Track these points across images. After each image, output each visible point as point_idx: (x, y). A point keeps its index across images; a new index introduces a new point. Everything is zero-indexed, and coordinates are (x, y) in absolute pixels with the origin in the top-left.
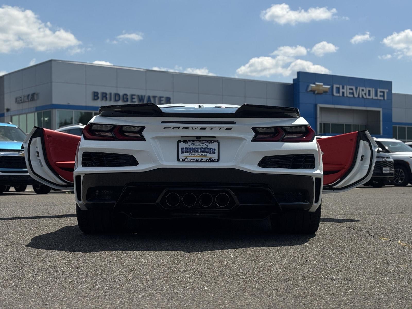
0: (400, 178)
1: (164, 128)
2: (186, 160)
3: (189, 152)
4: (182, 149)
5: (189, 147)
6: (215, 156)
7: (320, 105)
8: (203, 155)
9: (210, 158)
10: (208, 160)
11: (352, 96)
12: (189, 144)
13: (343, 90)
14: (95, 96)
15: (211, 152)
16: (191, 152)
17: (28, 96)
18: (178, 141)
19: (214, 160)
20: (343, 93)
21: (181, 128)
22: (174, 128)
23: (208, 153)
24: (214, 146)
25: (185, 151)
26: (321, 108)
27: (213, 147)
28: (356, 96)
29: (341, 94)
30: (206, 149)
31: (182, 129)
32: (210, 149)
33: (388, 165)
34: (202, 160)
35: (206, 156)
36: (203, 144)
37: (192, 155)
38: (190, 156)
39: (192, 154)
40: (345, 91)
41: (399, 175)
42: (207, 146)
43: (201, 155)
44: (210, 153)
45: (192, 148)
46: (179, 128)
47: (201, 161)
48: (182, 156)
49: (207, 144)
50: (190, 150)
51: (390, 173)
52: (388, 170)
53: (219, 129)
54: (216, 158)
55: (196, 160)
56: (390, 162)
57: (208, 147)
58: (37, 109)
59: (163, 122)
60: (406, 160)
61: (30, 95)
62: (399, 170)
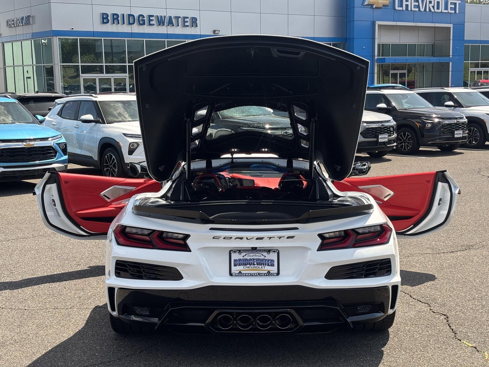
0: (474, 138)
1: (213, 238)
2: (240, 274)
3: (243, 265)
4: (235, 261)
5: (243, 258)
6: (274, 269)
7: (378, 23)
8: (260, 267)
9: (269, 272)
10: (266, 274)
11: (417, 10)
12: (243, 254)
13: (407, 3)
14: (103, 18)
15: (270, 264)
16: (246, 265)
17: (23, 18)
18: (230, 251)
19: (273, 274)
20: (407, 6)
21: (233, 238)
22: (225, 237)
23: (266, 265)
24: (273, 256)
25: (238, 263)
26: (380, 26)
27: (272, 258)
28: (422, 9)
29: (404, 9)
30: (263, 261)
31: (235, 239)
32: (269, 260)
33: (460, 128)
34: (258, 274)
35: (264, 269)
36: (260, 255)
37: (247, 269)
38: (245, 269)
39: (247, 267)
40: (409, 3)
41: (473, 134)
42: (264, 257)
43: (257, 267)
44: (268, 265)
45: (246, 260)
46: (231, 238)
47: (257, 276)
48: (235, 269)
49: (265, 254)
50: (244, 262)
51: (463, 137)
52: (460, 134)
53: (279, 239)
54: (276, 271)
55: (252, 274)
56: (463, 123)
57: (266, 258)
58: (35, 36)
59: (211, 229)
60: (482, 118)
61: (25, 18)
62: (474, 129)
